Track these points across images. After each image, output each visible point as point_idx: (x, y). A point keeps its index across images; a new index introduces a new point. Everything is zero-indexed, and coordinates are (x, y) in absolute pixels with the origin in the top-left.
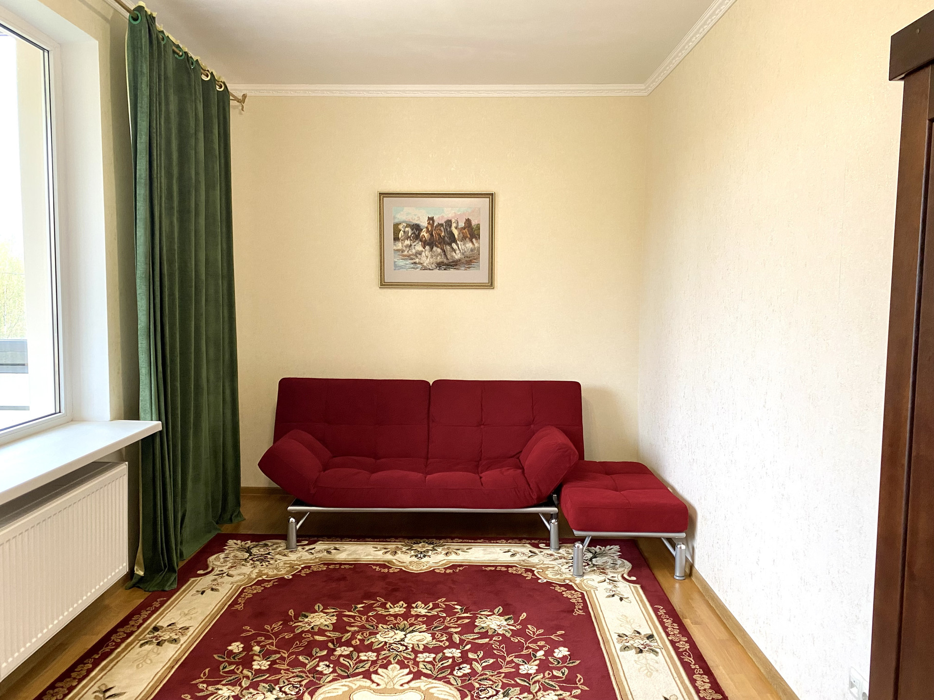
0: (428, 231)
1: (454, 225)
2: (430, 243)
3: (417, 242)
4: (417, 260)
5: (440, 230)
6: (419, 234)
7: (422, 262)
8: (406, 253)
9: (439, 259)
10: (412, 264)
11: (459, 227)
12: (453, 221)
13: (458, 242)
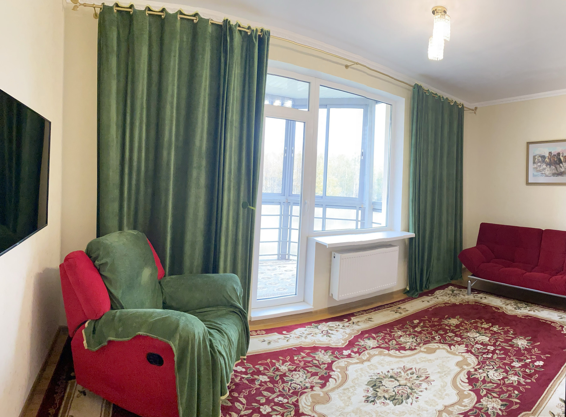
0: (549, 158)
1: (561, 155)
2: (549, 164)
3: (543, 164)
4: (543, 172)
5: (555, 157)
6: (545, 160)
7: (545, 173)
8: (538, 169)
9: (554, 172)
10: (541, 174)
11: (564, 156)
12: (561, 153)
13: (563, 163)
